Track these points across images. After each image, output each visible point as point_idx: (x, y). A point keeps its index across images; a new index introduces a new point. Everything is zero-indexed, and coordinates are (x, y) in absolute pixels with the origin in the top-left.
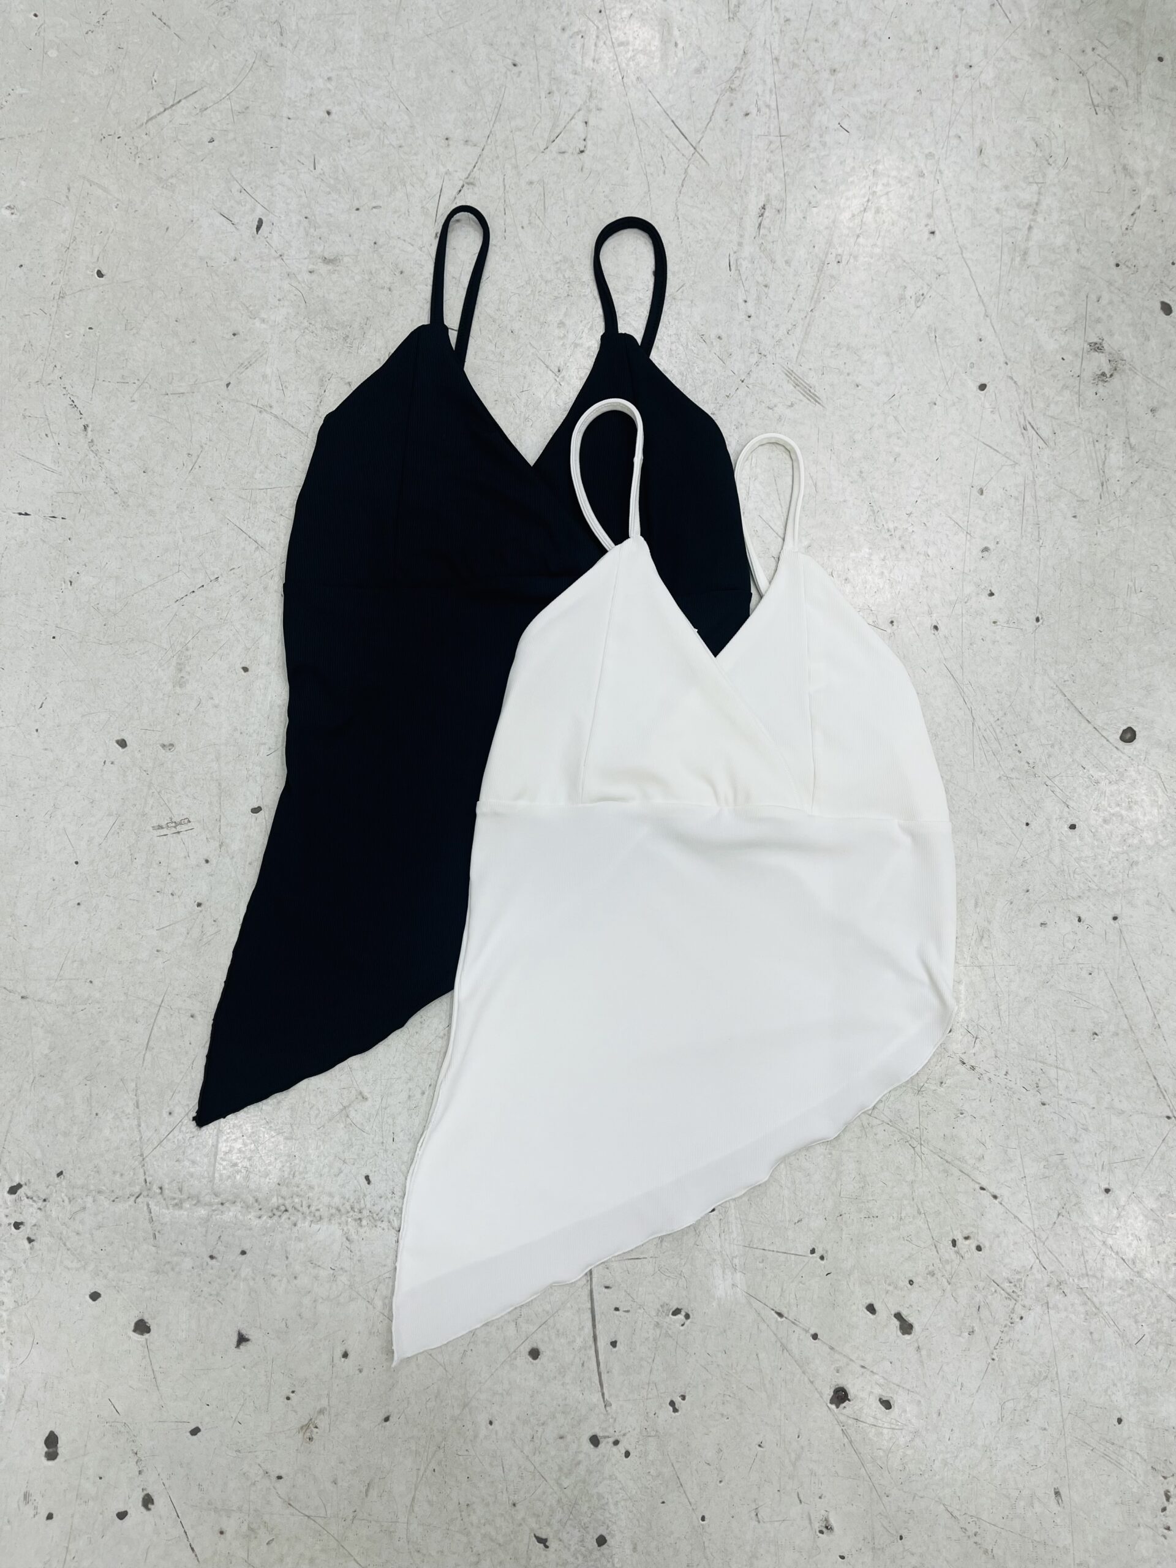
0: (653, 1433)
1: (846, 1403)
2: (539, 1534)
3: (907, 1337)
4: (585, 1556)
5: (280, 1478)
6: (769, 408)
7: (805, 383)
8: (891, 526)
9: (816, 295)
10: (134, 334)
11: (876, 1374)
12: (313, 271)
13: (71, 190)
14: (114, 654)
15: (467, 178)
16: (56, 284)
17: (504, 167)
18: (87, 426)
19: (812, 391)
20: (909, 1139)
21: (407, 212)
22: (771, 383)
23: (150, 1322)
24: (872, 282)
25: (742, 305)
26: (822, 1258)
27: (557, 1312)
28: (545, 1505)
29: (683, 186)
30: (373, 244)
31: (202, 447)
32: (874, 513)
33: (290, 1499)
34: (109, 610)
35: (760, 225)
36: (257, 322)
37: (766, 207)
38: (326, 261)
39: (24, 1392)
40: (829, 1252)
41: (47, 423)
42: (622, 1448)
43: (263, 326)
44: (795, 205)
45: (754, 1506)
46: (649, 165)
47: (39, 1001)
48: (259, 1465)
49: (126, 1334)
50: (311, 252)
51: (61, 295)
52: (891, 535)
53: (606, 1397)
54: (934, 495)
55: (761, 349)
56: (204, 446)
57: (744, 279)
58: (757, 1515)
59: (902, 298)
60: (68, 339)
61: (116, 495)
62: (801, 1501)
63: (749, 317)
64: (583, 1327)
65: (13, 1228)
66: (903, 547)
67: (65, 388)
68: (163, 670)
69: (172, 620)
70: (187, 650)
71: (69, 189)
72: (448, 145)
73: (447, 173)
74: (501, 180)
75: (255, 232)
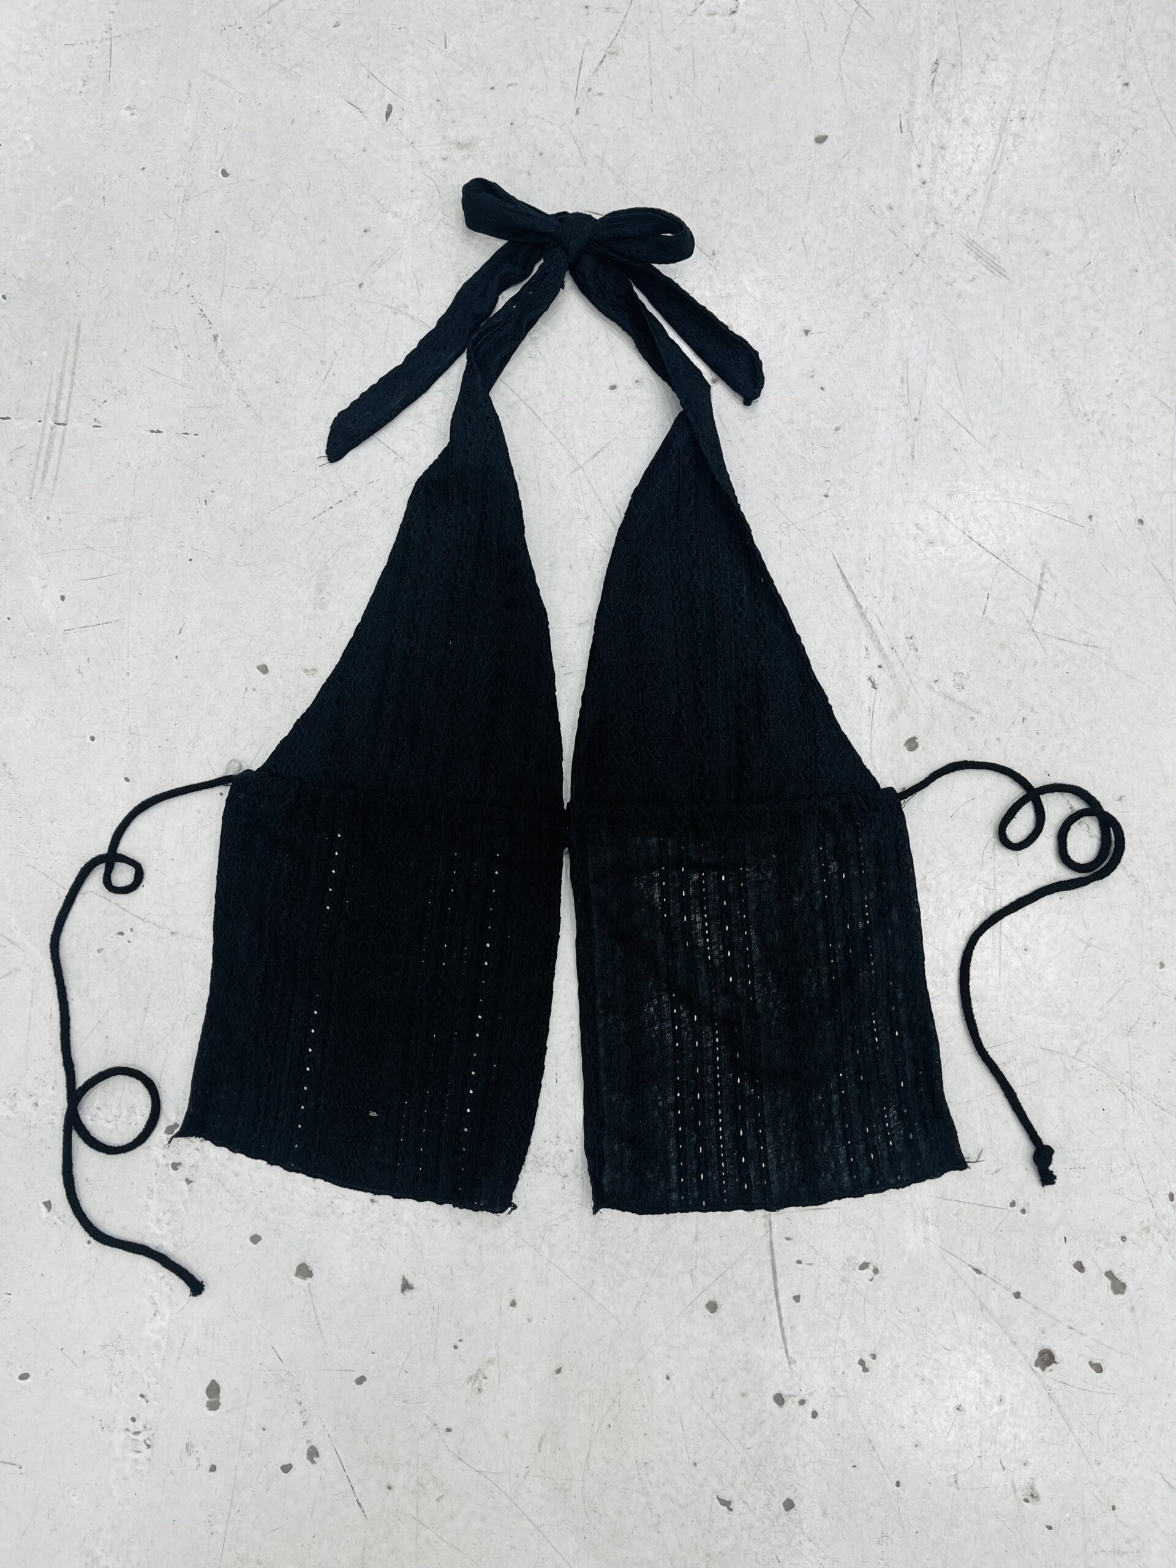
0: (842, 1393)
1: (1053, 1366)
2: (722, 1497)
3: (1119, 1296)
4: (772, 1520)
5: (449, 1430)
6: (947, 283)
7: (988, 253)
8: (1088, 409)
9: (998, 155)
10: (261, 236)
11: (1086, 1335)
12: (447, 158)
13: (192, 86)
14: (252, 575)
15: (610, 47)
16: (180, 187)
17: (649, 34)
18: (217, 336)
19: (997, 262)
20: (1118, 1084)
21: (545, 88)
22: (949, 256)
23: (313, 1267)
24: (1061, 138)
25: (916, 170)
26: (1023, 1211)
27: (735, 1263)
28: (727, 1465)
29: (846, 43)
30: (509, 125)
31: (335, 352)
32: (1068, 396)
33: (459, 1453)
34: (245, 530)
35: (933, 81)
36: (389, 217)
37: (940, 62)
38: (460, 146)
39: (185, 1339)
40: (1031, 1204)
41: (175, 335)
42: (809, 1408)
43: (396, 220)
44: (972, 59)
45: (953, 1473)
46: (808, 23)
47: (188, 937)
48: (427, 1417)
49: (288, 1278)
50: (444, 137)
51: (186, 198)
52: (1088, 420)
53: (790, 1353)
54: (1138, 373)
55: (938, 218)
56: (338, 352)
57: (917, 143)
58: (956, 1481)
59: (1095, 156)
60: (194, 244)
61: (249, 408)
62: (1004, 1468)
63: (924, 183)
64: (763, 1280)
65: (171, 1169)
66: (1102, 433)
67: (193, 296)
68: (302, 591)
69: (310, 538)
70: (327, 569)
71: (190, 85)
72: (588, 14)
73: (588, 43)
74: (647, 47)
75: (385, 119)
